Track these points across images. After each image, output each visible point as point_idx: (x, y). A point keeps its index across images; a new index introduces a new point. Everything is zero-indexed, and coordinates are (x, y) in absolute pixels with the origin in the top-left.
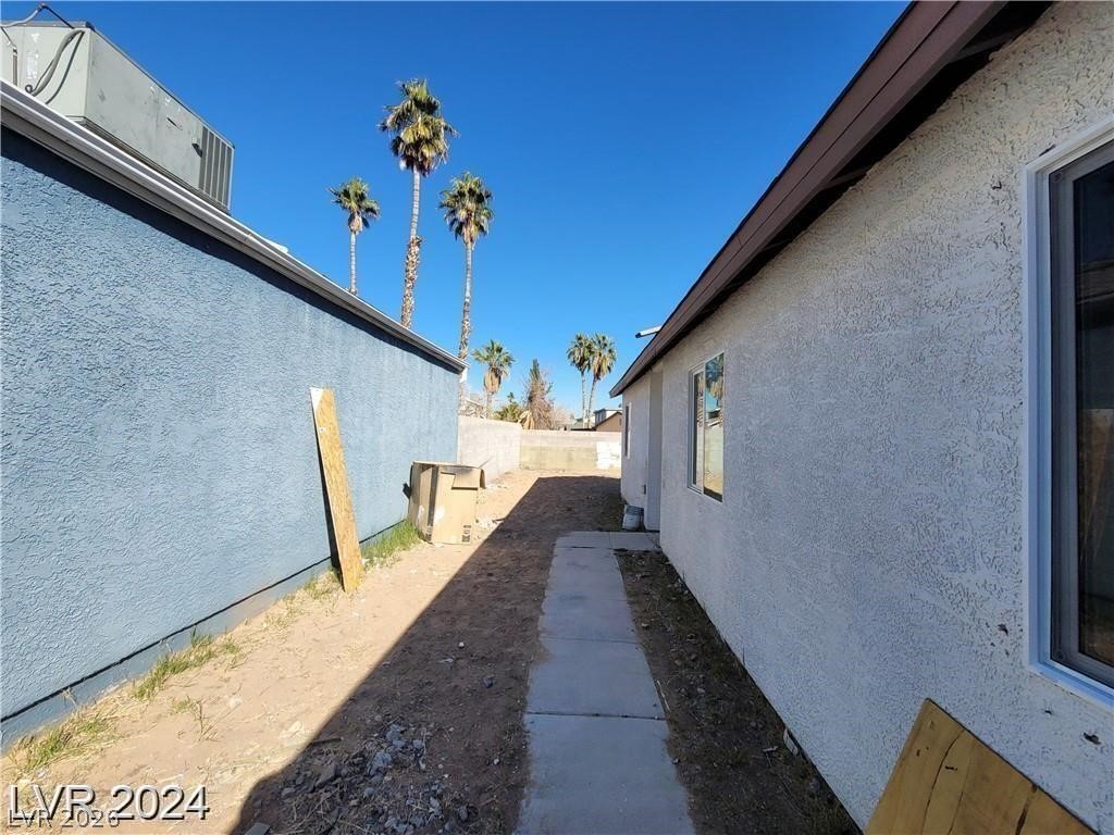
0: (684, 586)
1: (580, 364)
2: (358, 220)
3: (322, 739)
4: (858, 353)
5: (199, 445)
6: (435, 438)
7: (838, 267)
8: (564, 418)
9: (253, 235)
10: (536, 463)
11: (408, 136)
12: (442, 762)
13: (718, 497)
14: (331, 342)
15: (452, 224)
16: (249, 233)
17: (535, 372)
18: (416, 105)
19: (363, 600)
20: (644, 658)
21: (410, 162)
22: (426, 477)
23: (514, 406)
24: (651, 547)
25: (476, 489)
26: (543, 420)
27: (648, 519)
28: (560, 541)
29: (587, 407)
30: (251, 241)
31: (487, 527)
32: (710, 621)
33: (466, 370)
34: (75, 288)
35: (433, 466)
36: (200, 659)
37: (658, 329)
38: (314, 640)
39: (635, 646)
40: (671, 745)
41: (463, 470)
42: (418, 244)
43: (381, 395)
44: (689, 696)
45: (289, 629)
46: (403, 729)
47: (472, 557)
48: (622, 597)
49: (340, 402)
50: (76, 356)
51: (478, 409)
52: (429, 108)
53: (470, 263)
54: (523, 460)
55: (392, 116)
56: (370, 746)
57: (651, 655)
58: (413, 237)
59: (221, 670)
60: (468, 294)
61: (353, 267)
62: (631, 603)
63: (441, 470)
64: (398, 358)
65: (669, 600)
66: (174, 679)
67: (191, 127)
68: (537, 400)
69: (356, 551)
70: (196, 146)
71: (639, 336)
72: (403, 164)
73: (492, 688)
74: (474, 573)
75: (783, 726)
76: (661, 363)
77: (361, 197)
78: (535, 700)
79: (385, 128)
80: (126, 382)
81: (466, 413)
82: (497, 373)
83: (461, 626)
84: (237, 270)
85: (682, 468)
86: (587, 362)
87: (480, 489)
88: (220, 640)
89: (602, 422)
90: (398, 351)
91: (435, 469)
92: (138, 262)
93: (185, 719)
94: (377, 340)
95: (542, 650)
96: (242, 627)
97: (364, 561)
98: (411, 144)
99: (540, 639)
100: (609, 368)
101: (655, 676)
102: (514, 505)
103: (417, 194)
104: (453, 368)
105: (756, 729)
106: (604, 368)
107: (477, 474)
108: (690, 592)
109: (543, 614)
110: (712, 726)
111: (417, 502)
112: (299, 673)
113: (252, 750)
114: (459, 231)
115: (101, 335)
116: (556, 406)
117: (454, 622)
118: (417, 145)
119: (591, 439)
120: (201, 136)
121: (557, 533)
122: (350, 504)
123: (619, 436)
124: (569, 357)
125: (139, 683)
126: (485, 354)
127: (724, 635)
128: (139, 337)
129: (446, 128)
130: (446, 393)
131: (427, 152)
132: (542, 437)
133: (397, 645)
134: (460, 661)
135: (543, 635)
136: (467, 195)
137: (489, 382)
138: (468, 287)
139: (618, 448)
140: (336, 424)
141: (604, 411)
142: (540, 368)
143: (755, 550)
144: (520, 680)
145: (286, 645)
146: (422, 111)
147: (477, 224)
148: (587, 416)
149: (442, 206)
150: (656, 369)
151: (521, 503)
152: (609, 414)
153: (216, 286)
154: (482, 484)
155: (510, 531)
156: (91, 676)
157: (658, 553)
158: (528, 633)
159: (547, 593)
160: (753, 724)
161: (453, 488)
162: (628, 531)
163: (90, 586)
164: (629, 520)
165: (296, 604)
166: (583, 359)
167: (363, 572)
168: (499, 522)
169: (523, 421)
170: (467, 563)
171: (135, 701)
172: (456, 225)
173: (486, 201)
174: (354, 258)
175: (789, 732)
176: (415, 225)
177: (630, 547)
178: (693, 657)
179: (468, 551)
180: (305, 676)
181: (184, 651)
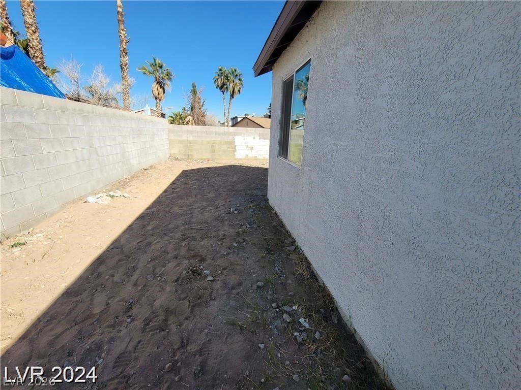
1: (221, 88)
10: (184, 155)
17: (194, 92)
26: (200, 122)
29: (227, 114)
54: (172, 152)
68: (196, 110)
82: (161, 85)
86: (226, 86)
89: (236, 123)
100: (239, 91)
106: (236, 90)
116: (208, 114)
119: (229, 134)
124: (215, 82)
126: (151, 69)
141: (236, 118)
142: (197, 89)
148: (227, 122)
152: (239, 119)
166: (223, 84)
169: (188, 122)
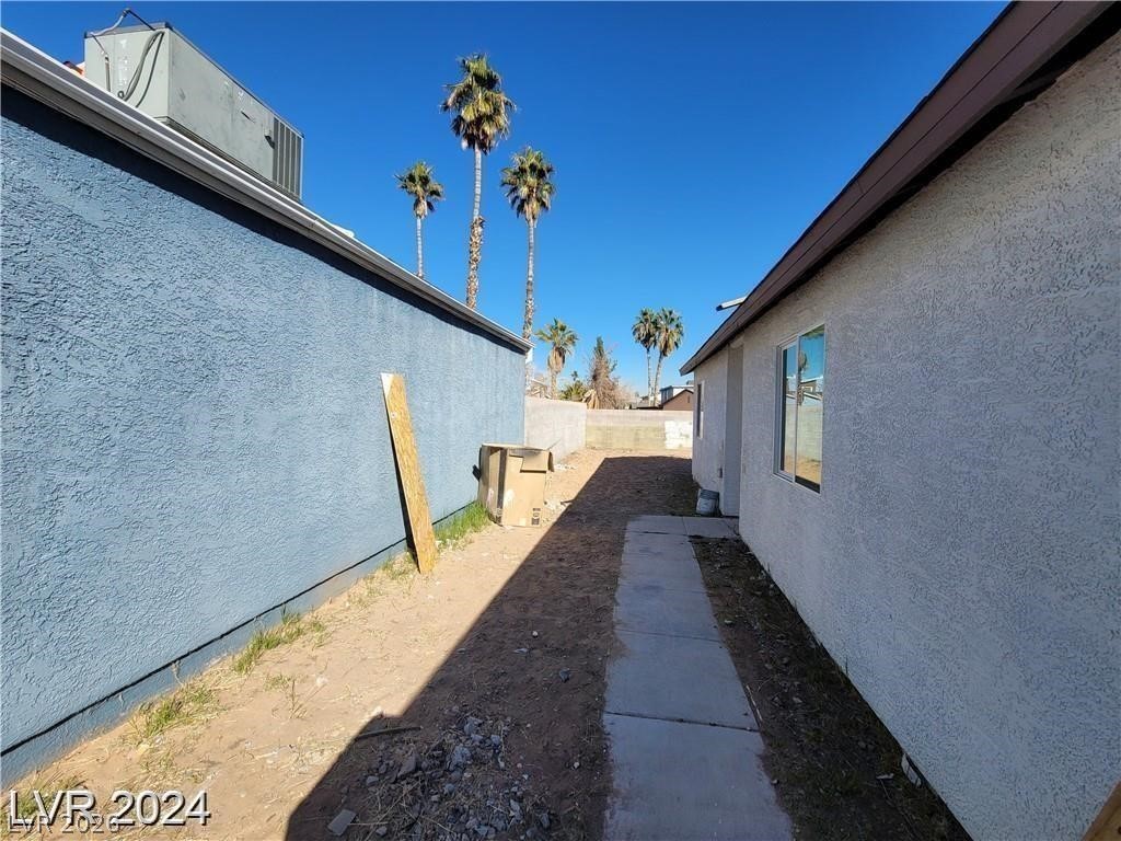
0: (769, 579)
1: (645, 341)
2: (424, 206)
3: (402, 726)
4: (1031, 321)
5: (279, 433)
6: (502, 420)
7: (1003, 210)
8: (629, 396)
9: (320, 221)
10: (603, 443)
11: (468, 114)
12: (521, 762)
13: (815, 487)
14: (399, 326)
15: (514, 202)
16: (315, 218)
17: (599, 350)
18: (477, 81)
19: (438, 583)
20: (729, 658)
21: (472, 140)
22: (495, 459)
23: (578, 386)
24: (728, 534)
25: (544, 472)
26: (608, 398)
27: (725, 504)
28: (631, 525)
29: (653, 385)
30: (319, 228)
31: (555, 509)
32: (802, 621)
33: (531, 350)
34: (156, 282)
35: (501, 449)
36: (291, 636)
37: (742, 300)
38: (393, 621)
39: (718, 645)
40: (767, 762)
41: (532, 453)
42: (481, 225)
43: (449, 378)
44: (784, 706)
45: (370, 609)
46: (480, 721)
47: (542, 540)
48: (701, 588)
49: (410, 385)
50: (162, 350)
51: (541, 389)
52: (488, 82)
53: (532, 241)
54: (589, 440)
55: (453, 95)
56: (449, 739)
57: (737, 655)
58: (476, 217)
59: (308, 649)
60: (531, 273)
61: (420, 252)
62: (710, 595)
63: (509, 453)
64: (465, 340)
65: (753, 595)
66: (268, 654)
67: (263, 119)
68: (601, 379)
69: (429, 533)
70: (268, 138)
71: (720, 308)
72: (465, 144)
73: (569, 682)
74: (545, 557)
75: (900, 751)
76: (742, 338)
77: (425, 181)
78: (614, 699)
79: (446, 107)
80: (208, 373)
81: (532, 392)
82: (561, 352)
83: (534, 613)
84: (306, 257)
85: (767, 453)
86: (652, 339)
87: (548, 472)
88: (307, 618)
89: (668, 400)
90: (465, 333)
91: (504, 452)
92: (212, 253)
93: (277, 695)
94: (444, 323)
95: (618, 644)
96: (327, 606)
97: (438, 542)
98: (471, 122)
99: (616, 631)
100: (676, 344)
101: (743, 680)
102: (581, 487)
103: (479, 173)
104: (519, 349)
105: (866, 749)
106: (671, 342)
107: (544, 457)
108: (776, 586)
109: (618, 604)
110: (813, 743)
111: (486, 484)
112: (380, 655)
113: (338, 733)
114: (521, 208)
115: (184, 328)
116: (621, 384)
117: (528, 609)
118: (479, 121)
119: (658, 418)
120: (272, 129)
121: (628, 517)
122: (422, 487)
123: (689, 415)
124: (634, 333)
125: (238, 657)
126: (549, 333)
127: (820, 638)
128: (218, 328)
129: (506, 104)
130: (512, 374)
131: (488, 129)
132: (608, 417)
133: (471, 630)
134: (534, 651)
135: (618, 627)
136: (529, 170)
137: (553, 362)
138: (531, 266)
139: (689, 428)
140: (406, 409)
141: (670, 388)
142: (604, 347)
143: (865, 550)
144: (598, 675)
145: (367, 626)
146: (482, 86)
147: (539, 200)
148: (653, 394)
149: (504, 184)
150: (735, 344)
151: (588, 484)
152: (676, 392)
153: (288, 274)
154: (550, 467)
155: (580, 514)
156: (196, 650)
157: (737, 541)
158: (603, 624)
159: (620, 581)
160: (862, 744)
161: (522, 471)
162: (702, 516)
163: (188, 568)
164: (703, 505)
165: (375, 584)
166: (649, 335)
167: (437, 555)
168: (567, 505)
169: (588, 400)
170: (537, 547)
171: (235, 674)
172: (518, 202)
173: (548, 175)
174: (420, 243)
175: (908, 759)
176: (477, 205)
177: (706, 534)
178: (785, 660)
179: (538, 533)
180: (385, 658)
181: (277, 628)
